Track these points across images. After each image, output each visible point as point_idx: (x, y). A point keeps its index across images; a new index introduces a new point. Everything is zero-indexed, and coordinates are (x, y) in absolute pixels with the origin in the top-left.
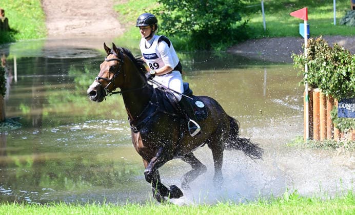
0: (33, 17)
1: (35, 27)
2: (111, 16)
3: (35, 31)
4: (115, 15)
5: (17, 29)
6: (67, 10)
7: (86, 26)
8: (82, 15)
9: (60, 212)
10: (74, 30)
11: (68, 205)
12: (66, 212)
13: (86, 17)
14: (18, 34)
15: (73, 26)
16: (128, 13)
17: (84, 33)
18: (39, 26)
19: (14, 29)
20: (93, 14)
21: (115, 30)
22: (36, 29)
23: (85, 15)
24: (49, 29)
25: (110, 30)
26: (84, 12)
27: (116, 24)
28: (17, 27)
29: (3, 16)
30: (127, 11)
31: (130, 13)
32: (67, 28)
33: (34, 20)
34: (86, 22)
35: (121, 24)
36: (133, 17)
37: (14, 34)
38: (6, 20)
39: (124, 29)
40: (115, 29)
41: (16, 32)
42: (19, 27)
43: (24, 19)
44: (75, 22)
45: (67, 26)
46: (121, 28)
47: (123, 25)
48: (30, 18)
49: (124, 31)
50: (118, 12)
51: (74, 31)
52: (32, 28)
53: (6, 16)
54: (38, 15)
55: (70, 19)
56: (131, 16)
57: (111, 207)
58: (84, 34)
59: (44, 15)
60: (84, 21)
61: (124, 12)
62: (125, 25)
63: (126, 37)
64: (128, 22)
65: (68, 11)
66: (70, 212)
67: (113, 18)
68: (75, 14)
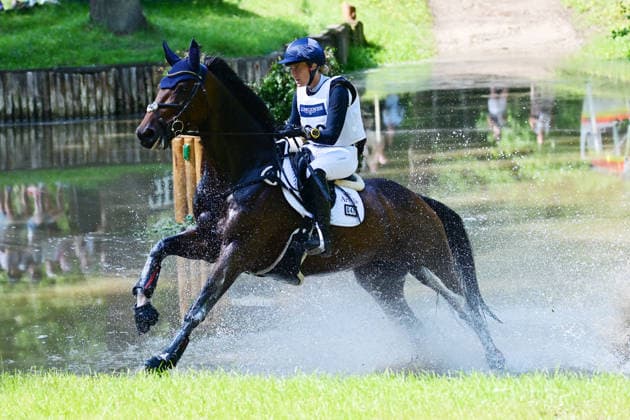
0: (411, 21)
1: (413, 38)
2: (556, 15)
3: (413, 46)
4: (566, 14)
5: (380, 43)
6: (473, 5)
7: (510, 34)
8: (502, 14)
9: (473, 388)
10: (487, 42)
11: (488, 376)
12: (484, 389)
13: (508, 19)
14: (382, 51)
15: (484, 35)
16: (588, 10)
17: (506, 49)
18: (421, 37)
19: (375, 42)
20: (522, 12)
21: (564, 42)
22: (414, 43)
23: (507, 14)
24: (440, 42)
25: (556, 42)
26: (506, 8)
27: (567, 29)
28: (379, 39)
29: (354, 18)
30: (588, 6)
31: (593, 10)
32: (475, 40)
33: (411, 25)
34: (510, 28)
35: (577, 31)
36: (598, 17)
37: (375, 52)
38: (360, 26)
39: (581, 41)
40: (564, 39)
41: (378, 49)
42: (383, 38)
43: (393, 25)
44: (489, 28)
45: (474, 36)
46: (577, 37)
47: (579, 33)
48: (404, 22)
49: (581, 44)
50: (569, 7)
51: (487, 45)
52: (407, 40)
53: (359, 18)
54: (420, 16)
55: (479, 21)
56: (595, 15)
57: (569, 378)
58: (506, 52)
59: (430, 15)
60: (505, 27)
61: (581, 7)
62: (583, 32)
63: (586, 54)
64: (589, 27)
65: (476, 7)
66: (492, 388)
67: (560, 19)
68: (487, 13)
